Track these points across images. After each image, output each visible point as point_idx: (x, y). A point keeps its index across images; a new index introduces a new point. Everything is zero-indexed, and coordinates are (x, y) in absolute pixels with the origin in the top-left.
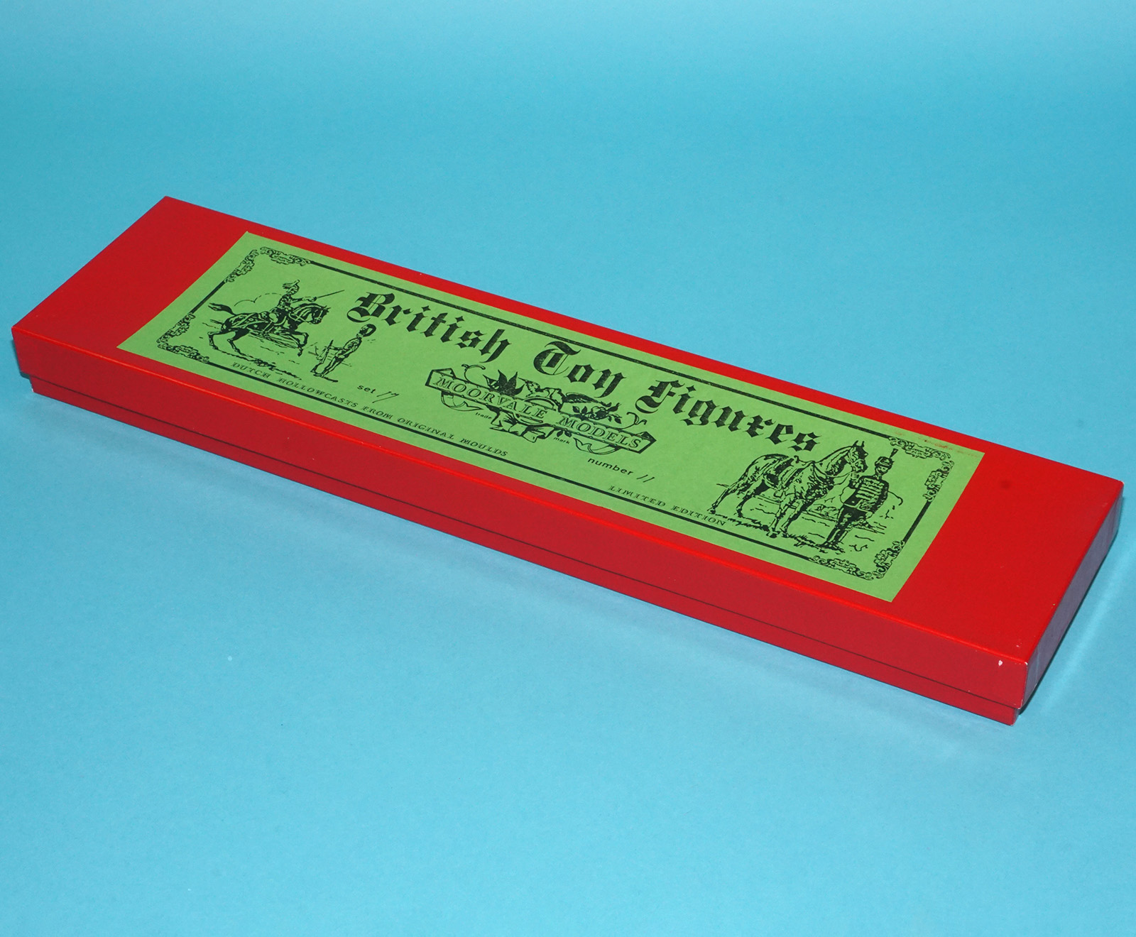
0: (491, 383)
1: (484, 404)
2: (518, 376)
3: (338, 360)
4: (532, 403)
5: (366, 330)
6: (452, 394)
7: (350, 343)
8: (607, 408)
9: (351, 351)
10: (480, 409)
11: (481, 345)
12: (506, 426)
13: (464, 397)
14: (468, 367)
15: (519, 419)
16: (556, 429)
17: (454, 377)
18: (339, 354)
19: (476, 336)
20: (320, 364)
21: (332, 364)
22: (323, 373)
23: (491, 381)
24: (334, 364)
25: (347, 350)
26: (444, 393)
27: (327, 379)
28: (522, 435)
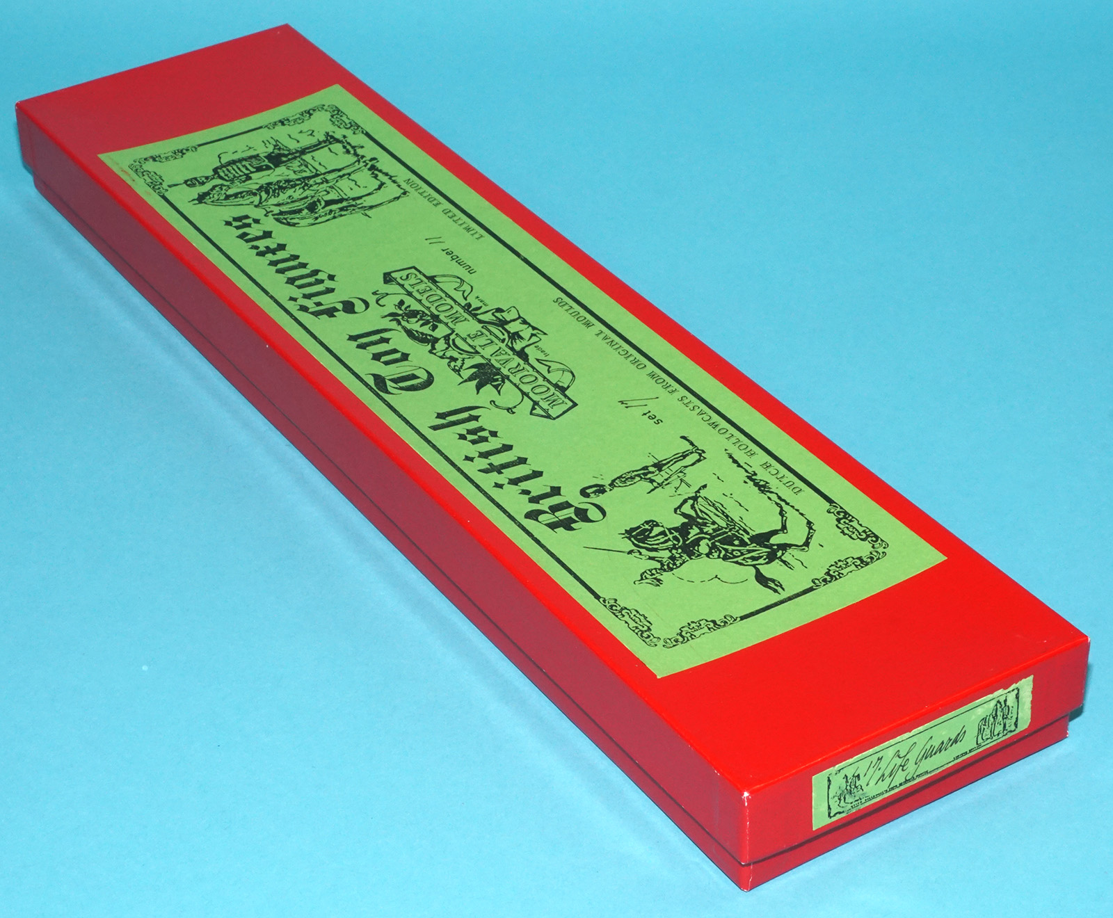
0: (499, 385)
1: (529, 364)
2: (462, 380)
3: (659, 466)
4: (474, 349)
5: (595, 492)
6: (556, 386)
7: (629, 483)
8: (400, 318)
9: (633, 474)
10: (538, 360)
11: (473, 425)
12: (526, 333)
13: (544, 378)
14: (508, 410)
15: (506, 336)
16: (475, 316)
17: (536, 403)
18: (653, 473)
19: (468, 436)
20: (686, 467)
21: (672, 463)
22: (692, 453)
23: (496, 387)
24: (669, 462)
25: (638, 475)
26: (563, 390)
27: (692, 444)
28: (520, 317)
